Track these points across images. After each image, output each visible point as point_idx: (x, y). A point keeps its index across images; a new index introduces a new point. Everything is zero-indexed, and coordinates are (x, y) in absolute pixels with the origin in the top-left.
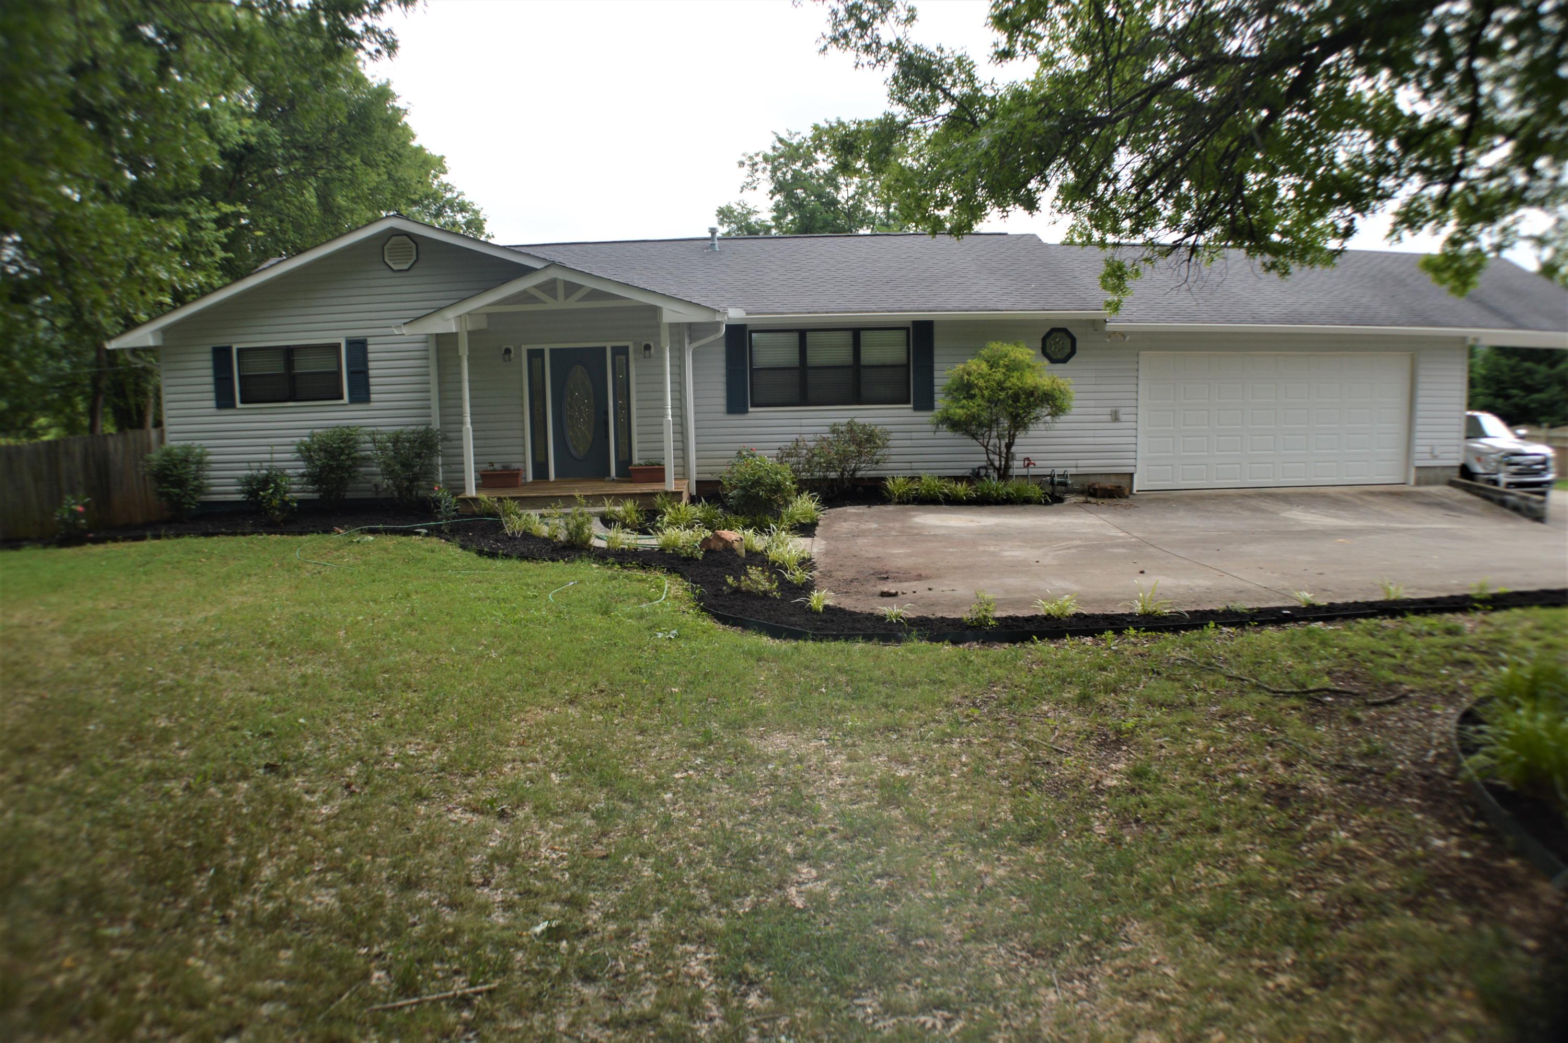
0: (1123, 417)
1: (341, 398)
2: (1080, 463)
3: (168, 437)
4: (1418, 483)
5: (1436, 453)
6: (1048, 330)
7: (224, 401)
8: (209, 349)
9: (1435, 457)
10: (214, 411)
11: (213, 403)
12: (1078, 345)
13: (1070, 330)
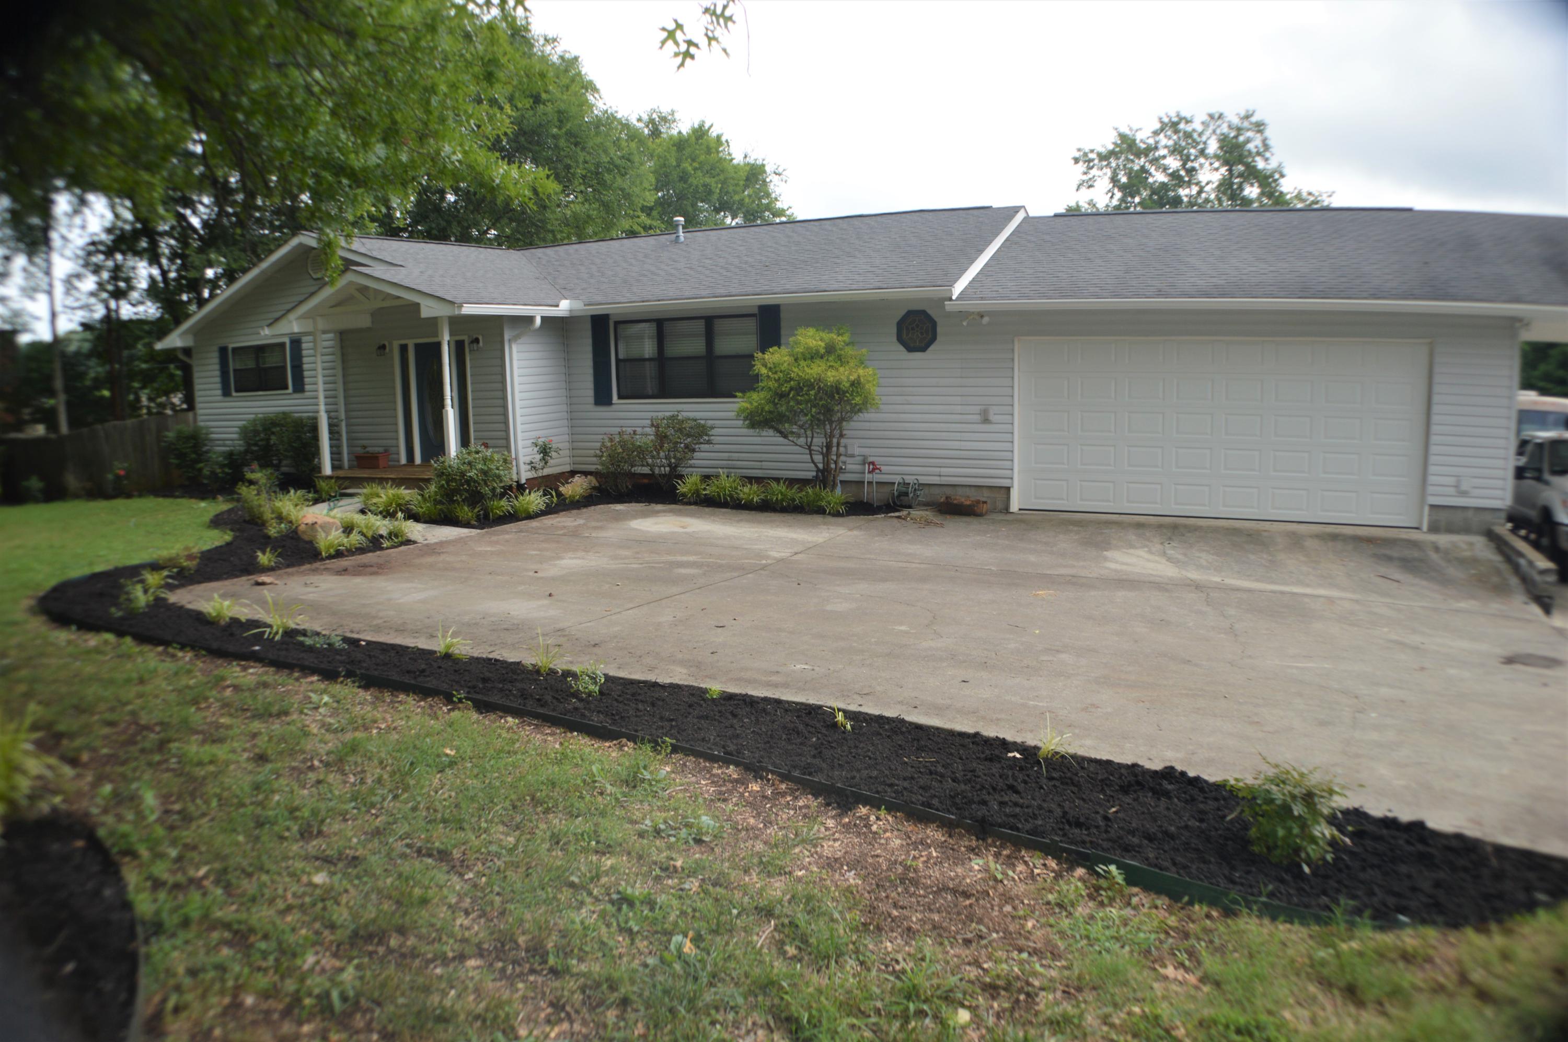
0: (992, 418)
1: (286, 388)
2: (944, 471)
3: (200, 418)
4: (1434, 528)
5: (1464, 487)
6: (903, 312)
7: (226, 393)
8: (216, 348)
9: (1464, 494)
10: (220, 398)
11: (219, 392)
12: (939, 330)
13: (930, 312)
